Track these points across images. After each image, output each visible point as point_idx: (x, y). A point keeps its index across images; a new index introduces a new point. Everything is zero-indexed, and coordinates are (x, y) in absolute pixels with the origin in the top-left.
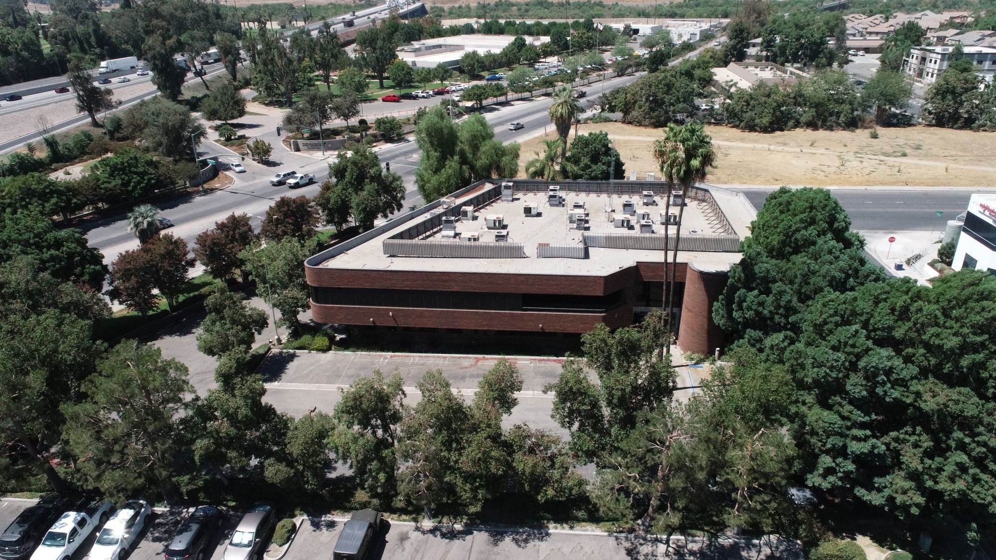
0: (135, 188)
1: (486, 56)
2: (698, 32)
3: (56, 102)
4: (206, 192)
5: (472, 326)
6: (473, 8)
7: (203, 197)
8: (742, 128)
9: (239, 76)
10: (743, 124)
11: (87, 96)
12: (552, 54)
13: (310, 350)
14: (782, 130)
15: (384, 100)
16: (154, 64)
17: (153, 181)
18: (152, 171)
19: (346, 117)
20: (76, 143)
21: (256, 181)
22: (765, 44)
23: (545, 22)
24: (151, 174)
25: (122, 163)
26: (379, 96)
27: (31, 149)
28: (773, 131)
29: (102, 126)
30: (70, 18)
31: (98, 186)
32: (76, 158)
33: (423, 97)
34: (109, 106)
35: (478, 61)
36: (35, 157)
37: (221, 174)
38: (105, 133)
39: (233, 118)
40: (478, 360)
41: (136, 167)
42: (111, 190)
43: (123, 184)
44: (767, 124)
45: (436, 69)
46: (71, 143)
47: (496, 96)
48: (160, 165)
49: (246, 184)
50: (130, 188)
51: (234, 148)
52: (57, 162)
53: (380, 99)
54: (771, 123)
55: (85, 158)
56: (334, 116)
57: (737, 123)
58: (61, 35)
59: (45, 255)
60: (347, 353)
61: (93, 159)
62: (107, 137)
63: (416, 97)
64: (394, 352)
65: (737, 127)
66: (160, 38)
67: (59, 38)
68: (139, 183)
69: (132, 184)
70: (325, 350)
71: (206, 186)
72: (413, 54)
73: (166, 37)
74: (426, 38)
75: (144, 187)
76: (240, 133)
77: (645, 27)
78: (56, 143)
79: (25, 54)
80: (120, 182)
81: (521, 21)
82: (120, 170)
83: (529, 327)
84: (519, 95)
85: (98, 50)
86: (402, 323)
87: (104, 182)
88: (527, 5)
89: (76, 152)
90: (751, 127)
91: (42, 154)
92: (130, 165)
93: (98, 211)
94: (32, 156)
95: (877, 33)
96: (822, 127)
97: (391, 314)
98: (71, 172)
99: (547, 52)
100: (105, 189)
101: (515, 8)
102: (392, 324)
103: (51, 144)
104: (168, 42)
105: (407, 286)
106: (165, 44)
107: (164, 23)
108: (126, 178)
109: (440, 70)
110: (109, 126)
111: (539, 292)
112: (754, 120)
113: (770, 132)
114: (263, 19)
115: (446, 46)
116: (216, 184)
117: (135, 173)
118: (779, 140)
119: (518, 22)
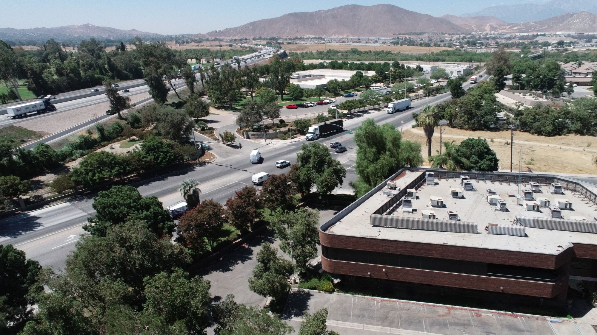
0: (162, 161)
1: (342, 82)
2: (462, 70)
3: (96, 104)
4: (203, 164)
5: (446, 284)
6: (314, 54)
7: (201, 168)
8: (532, 133)
9: (195, 90)
10: (532, 130)
11: (116, 101)
12: (379, 81)
13: (320, 290)
14: (560, 135)
15: (288, 107)
16: (151, 83)
17: (172, 157)
18: (171, 151)
19: (272, 118)
20: (114, 129)
21: (230, 158)
22: (515, 79)
23: (367, 63)
24: (171, 153)
25: (153, 146)
26: (284, 104)
27: (90, 132)
28: (554, 135)
29: (125, 119)
30: (89, 55)
31: (140, 160)
32: (114, 138)
33: (311, 106)
34: (128, 107)
35: (338, 85)
36: (92, 138)
37: (207, 152)
38: (128, 123)
39: (202, 116)
40: (449, 309)
41: (162, 148)
42: (148, 162)
43: (155, 159)
44: (550, 131)
45: (315, 90)
46: (111, 130)
47: (359, 108)
48: (175, 147)
49: (224, 159)
50: (159, 161)
51: (208, 135)
52: (104, 141)
53: (285, 107)
54: (553, 130)
55: (119, 138)
56: (265, 117)
57: (528, 129)
58: (87, 64)
59: (141, 215)
60: (347, 295)
61: (124, 139)
62: (130, 126)
63: (307, 106)
64: (383, 297)
65: (529, 132)
66: (154, 68)
67: (86, 66)
68: (164, 158)
69: (160, 159)
70: (331, 292)
71: (200, 160)
72: (297, 80)
73: (158, 68)
74: (298, 71)
75: (167, 161)
76: (210, 125)
77: (427, 67)
78: (103, 129)
79: (71, 75)
80: (153, 157)
81: (352, 61)
82: (152, 150)
83: (492, 288)
84: (372, 107)
85: (110, 74)
86: (392, 277)
87: (144, 157)
88: (346, 52)
89: (114, 135)
90: (539, 132)
91: (96, 136)
92: (158, 147)
93: (139, 175)
94: (91, 137)
95: (580, 74)
96: (587, 134)
97: (384, 270)
98: (113, 147)
99: (375, 80)
100: (145, 161)
101: (340, 54)
102: (384, 277)
103: (100, 130)
104: (159, 70)
105: (397, 251)
106: (157, 72)
107: (156, 60)
108: (157, 155)
109: (318, 90)
110: (130, 119)
111: (503, 263)
112: (540, 128)
113: (552, 136)
114: (198, 57)
115: (314, 75)
116: (205, 159)
117: (162, 152)
118: (563, 141)
119: (350, 62)
